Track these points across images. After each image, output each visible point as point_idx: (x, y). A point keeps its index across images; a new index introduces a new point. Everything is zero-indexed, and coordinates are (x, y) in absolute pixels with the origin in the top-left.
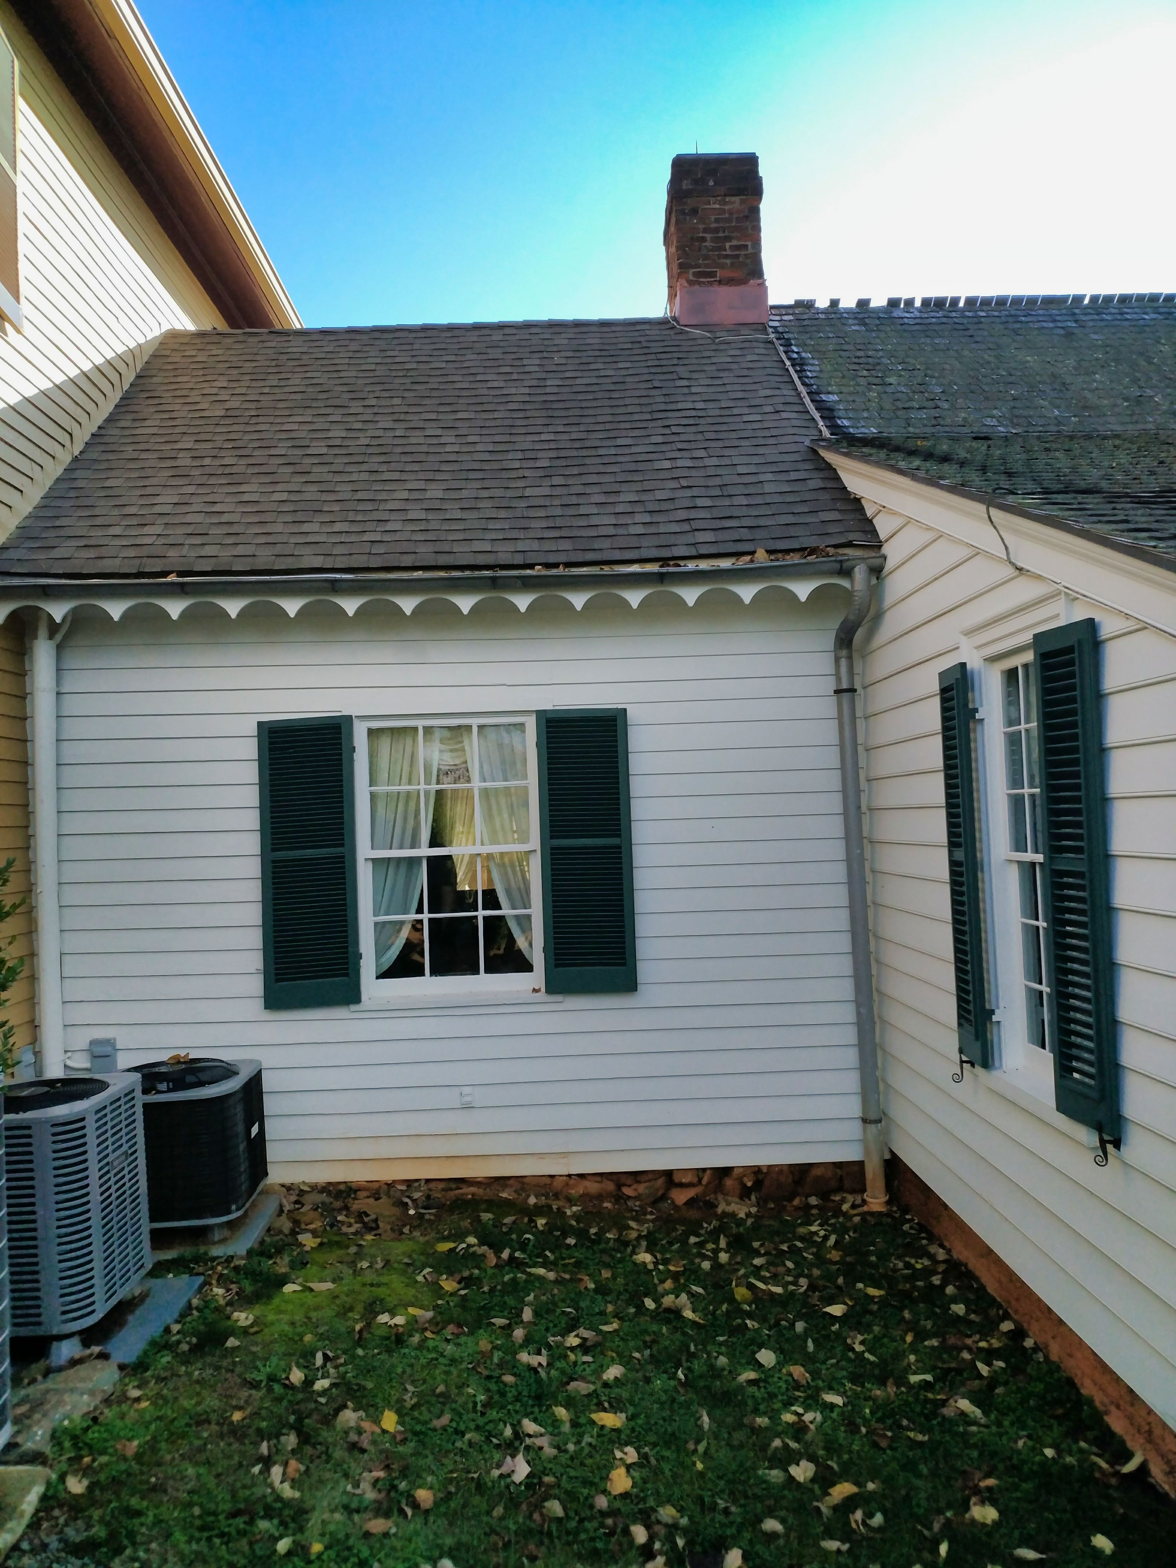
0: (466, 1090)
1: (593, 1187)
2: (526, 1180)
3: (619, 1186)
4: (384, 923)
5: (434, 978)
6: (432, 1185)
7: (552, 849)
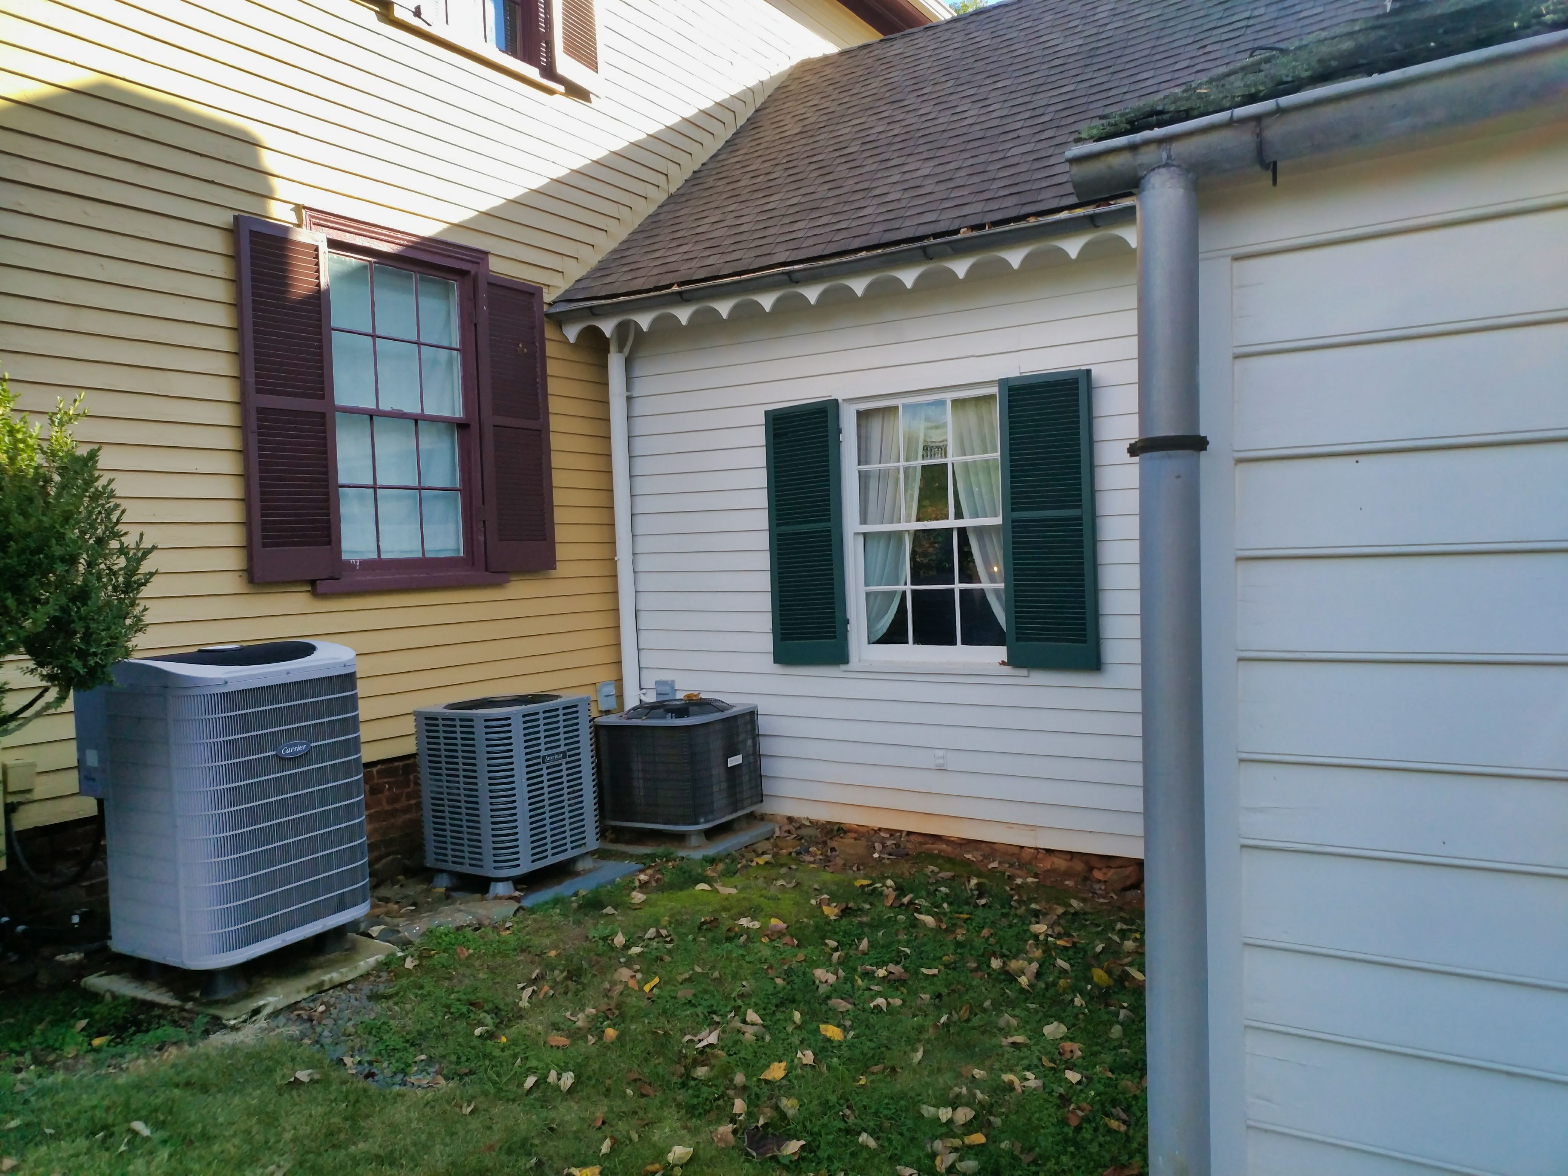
0: (940, 753)
1: (1061, 864)
2: (996, 846)
3: (1091, 869)
4: (876, 593)
5: (916, 646)
6: (912, 838)
7: (1013, 521)
